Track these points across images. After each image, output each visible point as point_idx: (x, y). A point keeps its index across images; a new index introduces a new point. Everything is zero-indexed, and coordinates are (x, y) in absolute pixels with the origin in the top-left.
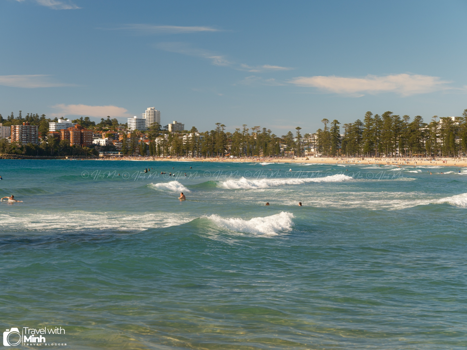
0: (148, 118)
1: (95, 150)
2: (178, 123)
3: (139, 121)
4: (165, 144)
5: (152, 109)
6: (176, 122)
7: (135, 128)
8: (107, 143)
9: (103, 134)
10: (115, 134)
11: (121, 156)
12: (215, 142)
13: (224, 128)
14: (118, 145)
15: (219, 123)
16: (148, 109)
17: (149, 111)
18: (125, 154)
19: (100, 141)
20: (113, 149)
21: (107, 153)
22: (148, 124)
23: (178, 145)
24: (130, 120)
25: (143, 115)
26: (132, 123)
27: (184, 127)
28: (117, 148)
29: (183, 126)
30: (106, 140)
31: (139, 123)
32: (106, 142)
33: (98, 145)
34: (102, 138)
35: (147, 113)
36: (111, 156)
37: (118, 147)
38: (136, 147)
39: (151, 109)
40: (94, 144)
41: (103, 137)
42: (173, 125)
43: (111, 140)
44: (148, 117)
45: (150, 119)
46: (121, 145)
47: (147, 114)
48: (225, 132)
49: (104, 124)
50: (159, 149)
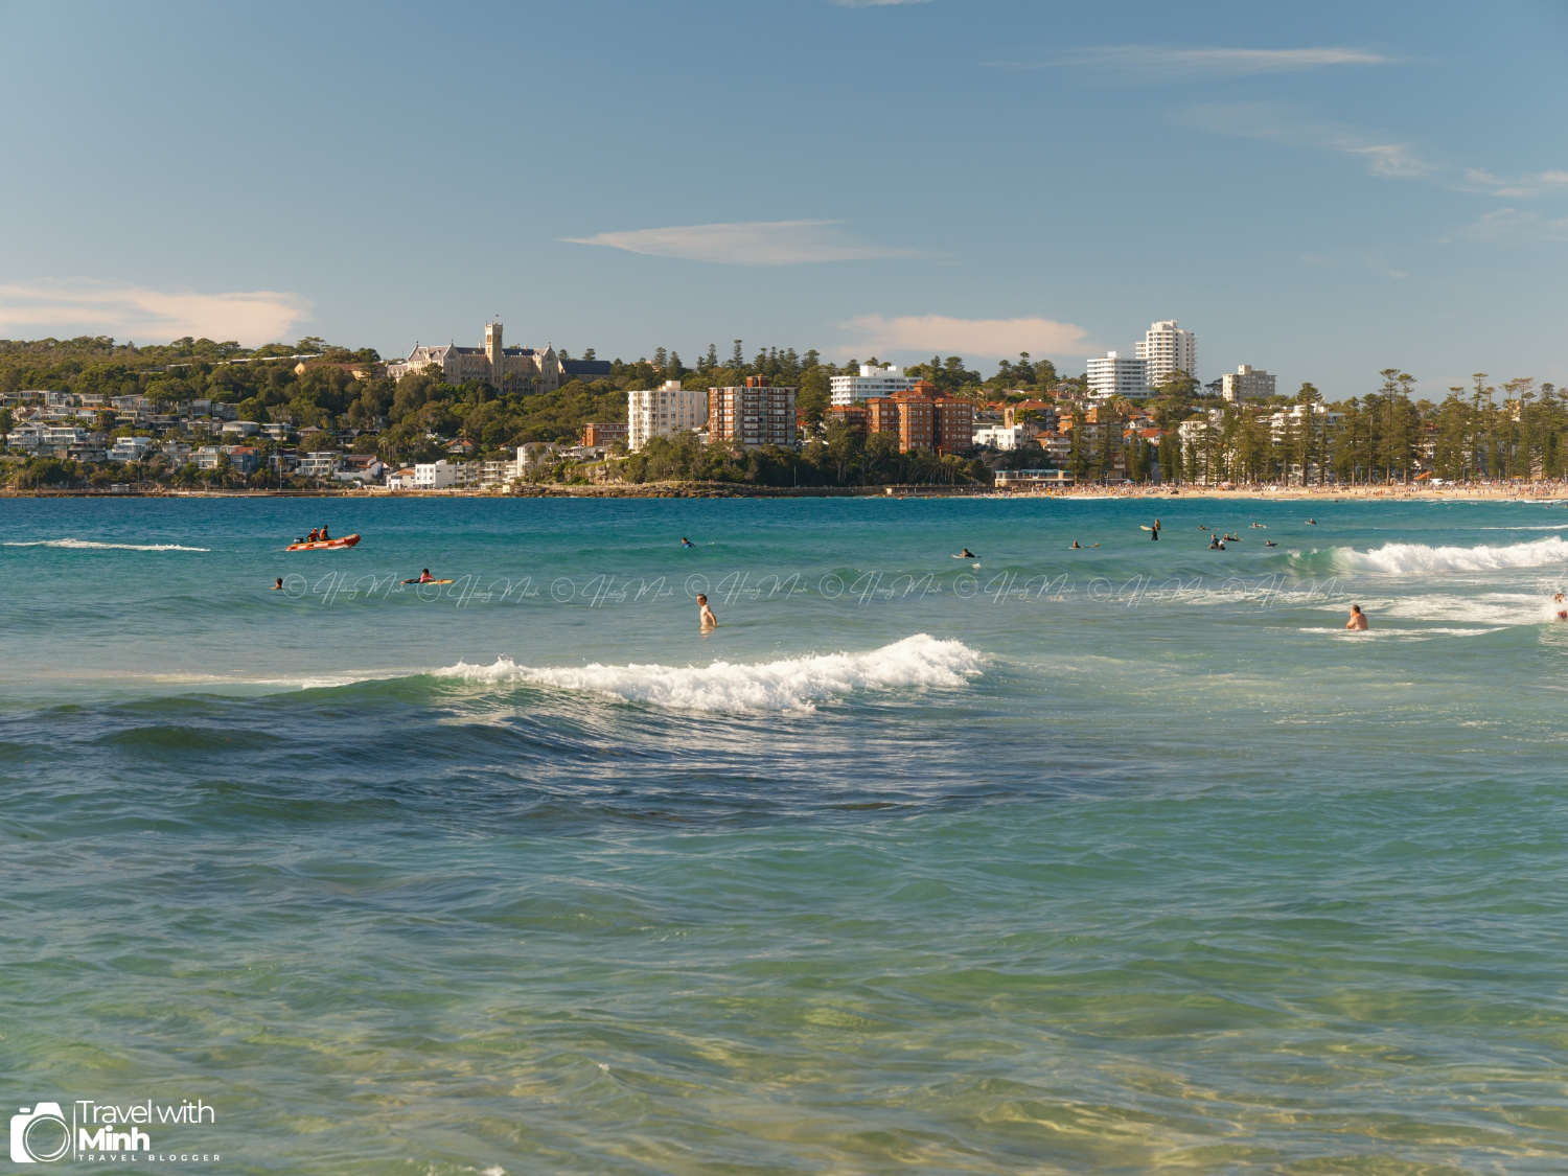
0: (1154, 357)
1: (981, 465)
2: (1253, 373)
3: (1125, 367)
4: (1212, 442)
5: (1169, 328)
6: (1248, 368)
7: (1111, 391)
8: (1019, 441)
9: (1007, 411)
10: (1045, 411)
11: (1066, 483)
12: (1381, 433)
13: (1411, 386)
14: (1056, 447)
15: (1393, 371)
16: (1154, 325)
17: (1159, 334)
18: (1079, 475)
19: (996, 436)
20: (1039, 460)
21: (1020, 474)
22: (1155, 378)
23: (1257, 444)
24: (1096, 363)
25: (1139, 346)
26: (1101, 375)
27: (1273, 385)
28: (1051, 458)
29: (1270, 383)
30: (1016, 431)
31: (1124, 373)
32: (1017, 437)
33: (992, 448)
34: (1003, 424)
35: (1151, 340)
36: (1034, 483)
37: (1056, 453)
38: (1116, 454)
39: (1165, 327)
40: (978, 444)
41: (1007, 420)
42: (1237, 379)
43: (1034, 431)
44: (1153, 352)
45: (1160, 359)
46: (1065, 447)
47: (1150, 345)
48: (1414, 398)
49: (1009, 378)
50: (1193, 460)
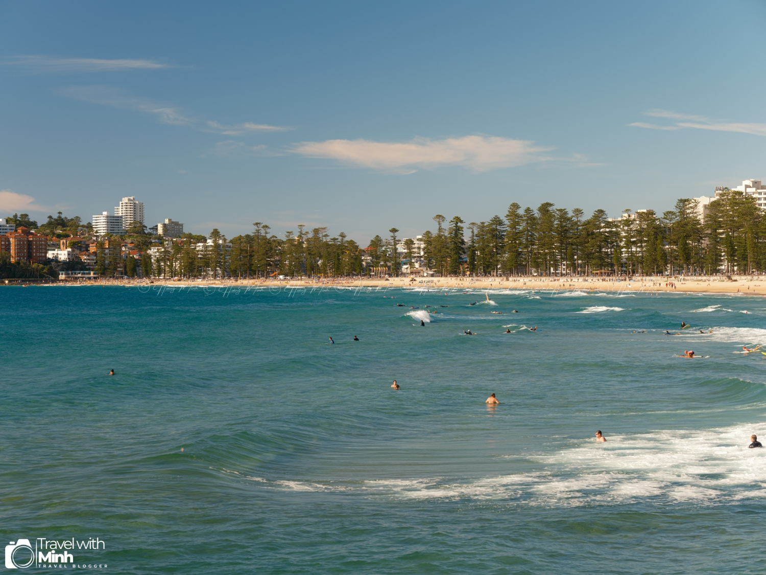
0: (124, 214)
1: (53, 269)
2: (172, 222)
3: (111, 220)
4: (165, 257)
5: (131, 200)
6: (170, 220)
7: (104, 231)
8: (70, 257)
9: (62, 241)
10: (81, 242)
11: (94, 278)
12: (254, 253)
13: (268, 231)
14: (89, 259)
15: (259, 223)
16: (123, 199)
17: (126, 203)
18: (101, 274)
19: (58, 254)
20: (80, 266)
21: (72, 273)
22: (127, 224)
23: (191, 259)
24: (97, 217)
25: (116, 209)
26: (99, 224)
28: (87, 265)
29: (181, 227)
30: (68, 252)
31: (111, 222)
32: (68, 254)
33: (56, 259)
34: (59, 248)
35: (122, 206)
36: (79, 277)
37: (89, 263)
38: (119, 263)
39: (129, 200)
40: (49, 258)
41: (62, 246)
42: (165, 225)
43: (77, 252)
44: (123, 212)
45: (127, 215)
46: (93, 260)
47: (122, 208)
48: (268, 236)
49: (52, 224)
50: (159, 266)
